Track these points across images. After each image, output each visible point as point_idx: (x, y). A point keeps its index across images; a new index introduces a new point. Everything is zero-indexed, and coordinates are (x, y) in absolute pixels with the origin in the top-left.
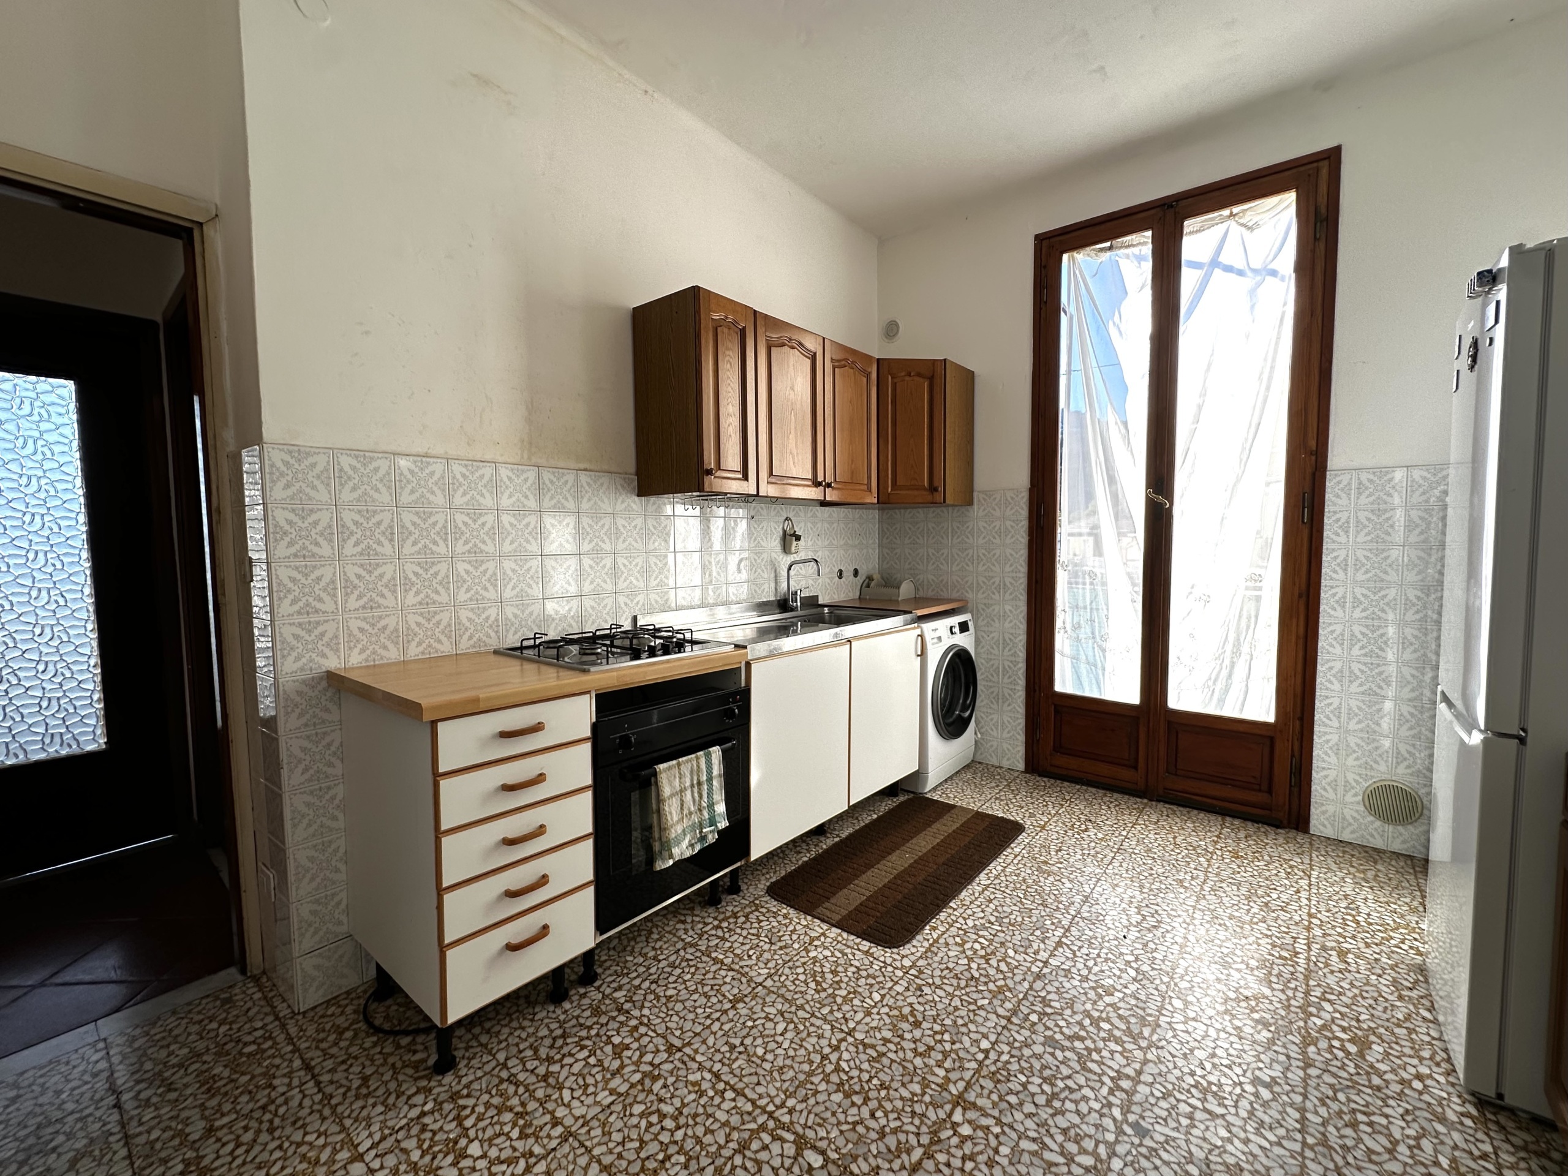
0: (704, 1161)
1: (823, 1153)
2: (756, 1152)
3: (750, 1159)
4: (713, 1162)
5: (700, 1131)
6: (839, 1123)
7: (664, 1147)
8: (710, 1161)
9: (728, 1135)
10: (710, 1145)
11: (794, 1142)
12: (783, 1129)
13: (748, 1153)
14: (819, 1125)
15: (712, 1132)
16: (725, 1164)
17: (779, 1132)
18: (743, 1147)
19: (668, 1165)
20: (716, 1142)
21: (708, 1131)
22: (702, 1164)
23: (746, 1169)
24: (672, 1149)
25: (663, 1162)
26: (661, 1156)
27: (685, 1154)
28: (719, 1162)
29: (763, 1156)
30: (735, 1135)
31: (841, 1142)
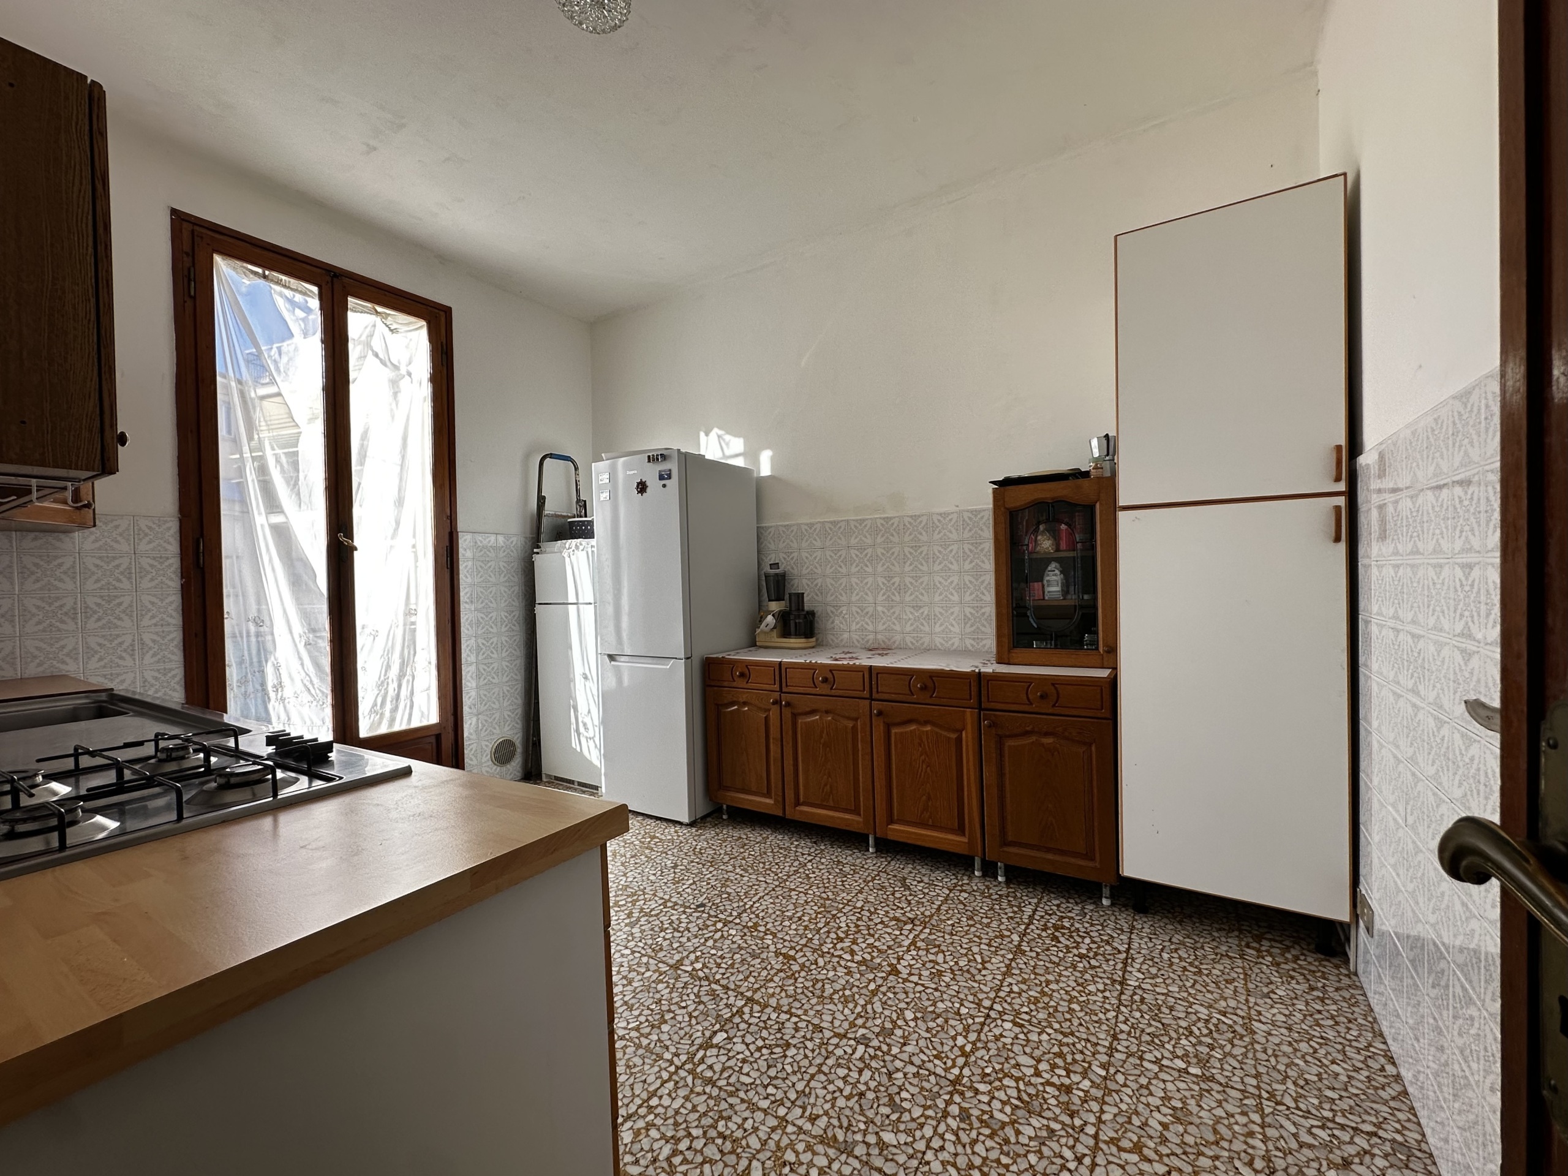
0: (724, 1105)
1: (715, 1033)
2: (714, 1072)
3: (720, 1075)
4: (725, 1099)
5: (693, 1116)
6: (690, 1025)
7: (710, 1141)
8: (723, 1102)
9: (698, 1094)
10: (708, 1105)
11: (706, 1050)
12: (693, 1058)
13: (715, 1078)
14: (691, 1036)
15: (694, 1107)
16: (726, 1091)
17: (696, 1060)
18: (711, 1082)
19: (728, 1132)
20: (705, 1101)
21: (694, 1109)
22: (727, 1106)
23: (730, 1076)
24: (712, 1133)
25: (725, 1138)
26: (719, 1141)
27: (717, 1121)
28: (723, 1095)
29: (718, 1068)
30: (699, 1089)
31: (706, 1024)
